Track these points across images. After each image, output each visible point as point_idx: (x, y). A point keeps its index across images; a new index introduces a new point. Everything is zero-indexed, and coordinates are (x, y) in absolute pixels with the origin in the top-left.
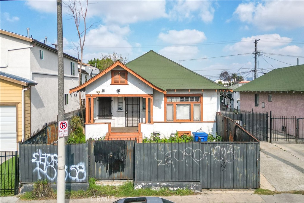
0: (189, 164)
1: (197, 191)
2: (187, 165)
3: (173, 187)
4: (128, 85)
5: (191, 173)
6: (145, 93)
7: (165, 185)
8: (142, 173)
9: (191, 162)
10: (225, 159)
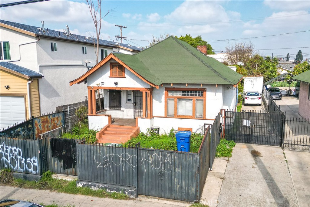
0: (126, 169)
1: (132, 197)
2: (124, 170)
3: (110, 189)
4: (125, 77)
5: (128, 178)
6: (142, 87)
7: (103, 186)
8: (84, 173)
9: (127, 167)
10: (163, 168)
